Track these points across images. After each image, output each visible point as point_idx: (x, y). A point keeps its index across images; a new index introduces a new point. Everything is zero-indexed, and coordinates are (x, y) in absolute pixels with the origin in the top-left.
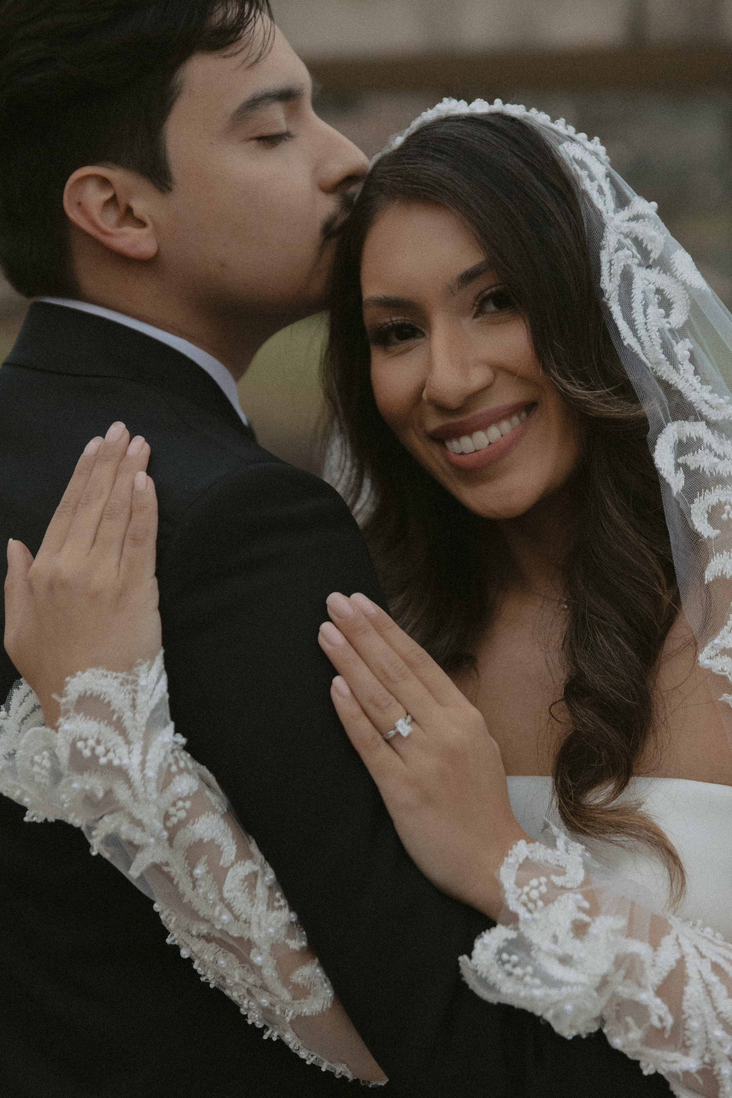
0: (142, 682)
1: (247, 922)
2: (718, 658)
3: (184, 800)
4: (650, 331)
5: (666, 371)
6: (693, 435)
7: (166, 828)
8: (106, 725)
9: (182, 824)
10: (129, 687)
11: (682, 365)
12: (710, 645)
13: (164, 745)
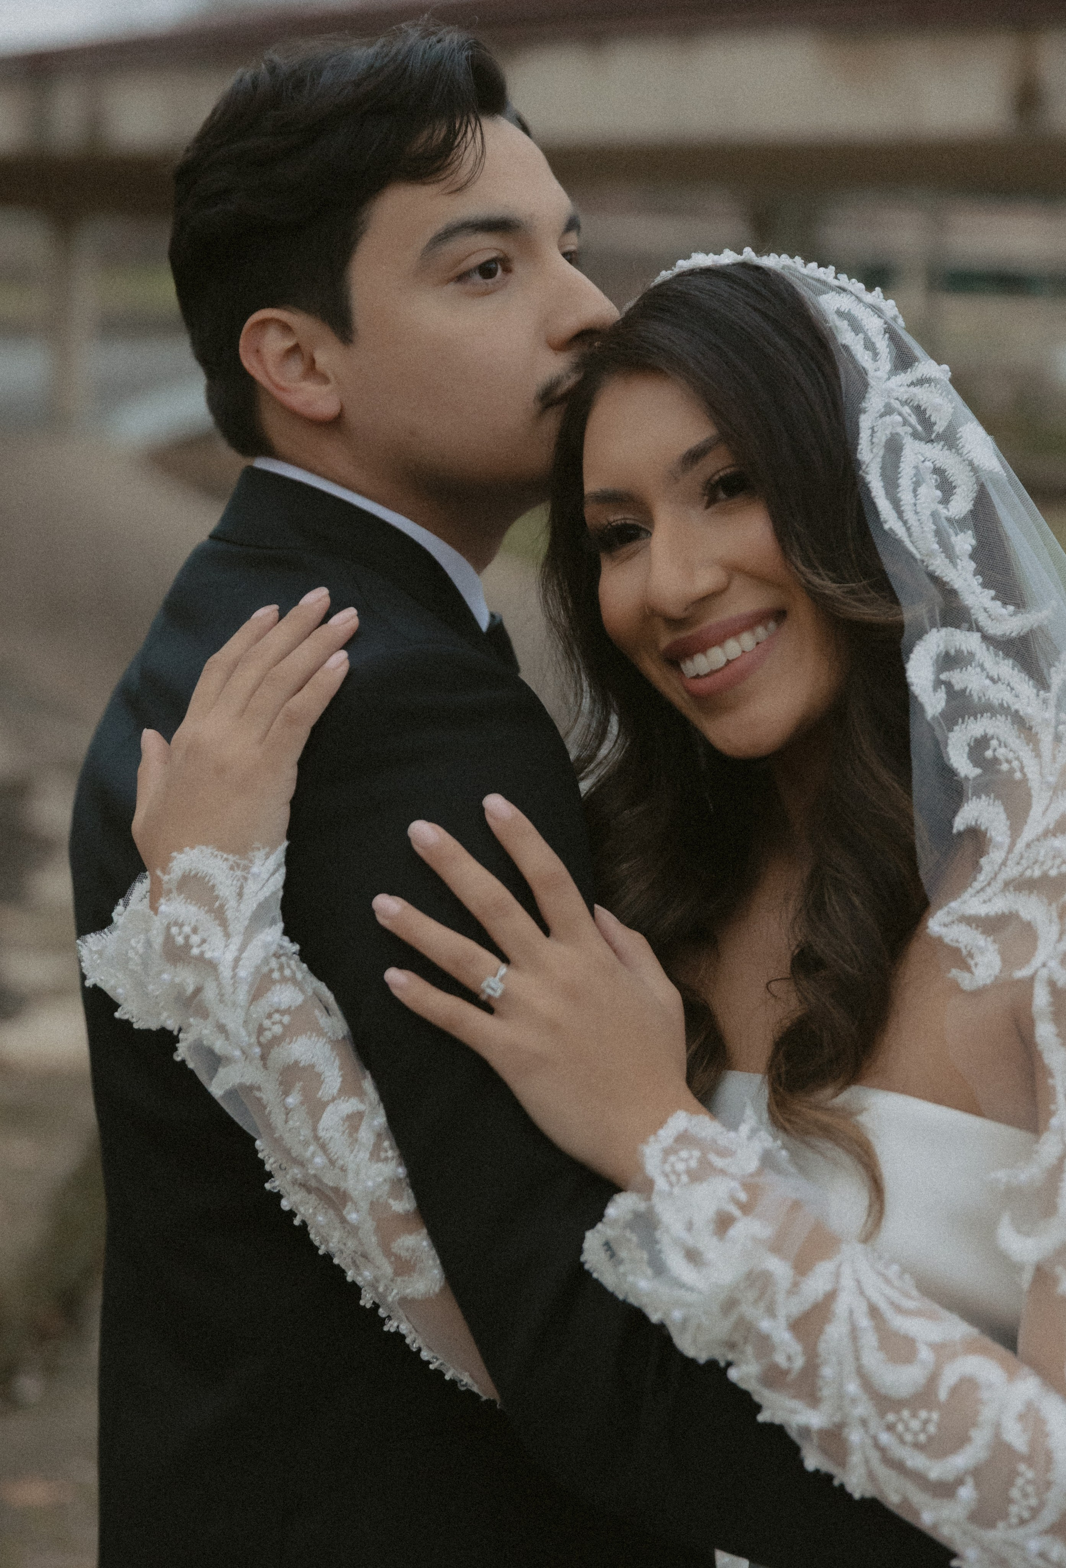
0: (255, 869)
1: (343, 1169)
2: (955, 926)
3: (282, 1013)
4: (921, 514)
5: (939, 565)
6: (964, 648)
7: (260, 1044)
8: (207, 912)
9: (277, 1040)
10: (239, 873)
11: (961, 560)
12: (946, 909)
13: (266, 946)
